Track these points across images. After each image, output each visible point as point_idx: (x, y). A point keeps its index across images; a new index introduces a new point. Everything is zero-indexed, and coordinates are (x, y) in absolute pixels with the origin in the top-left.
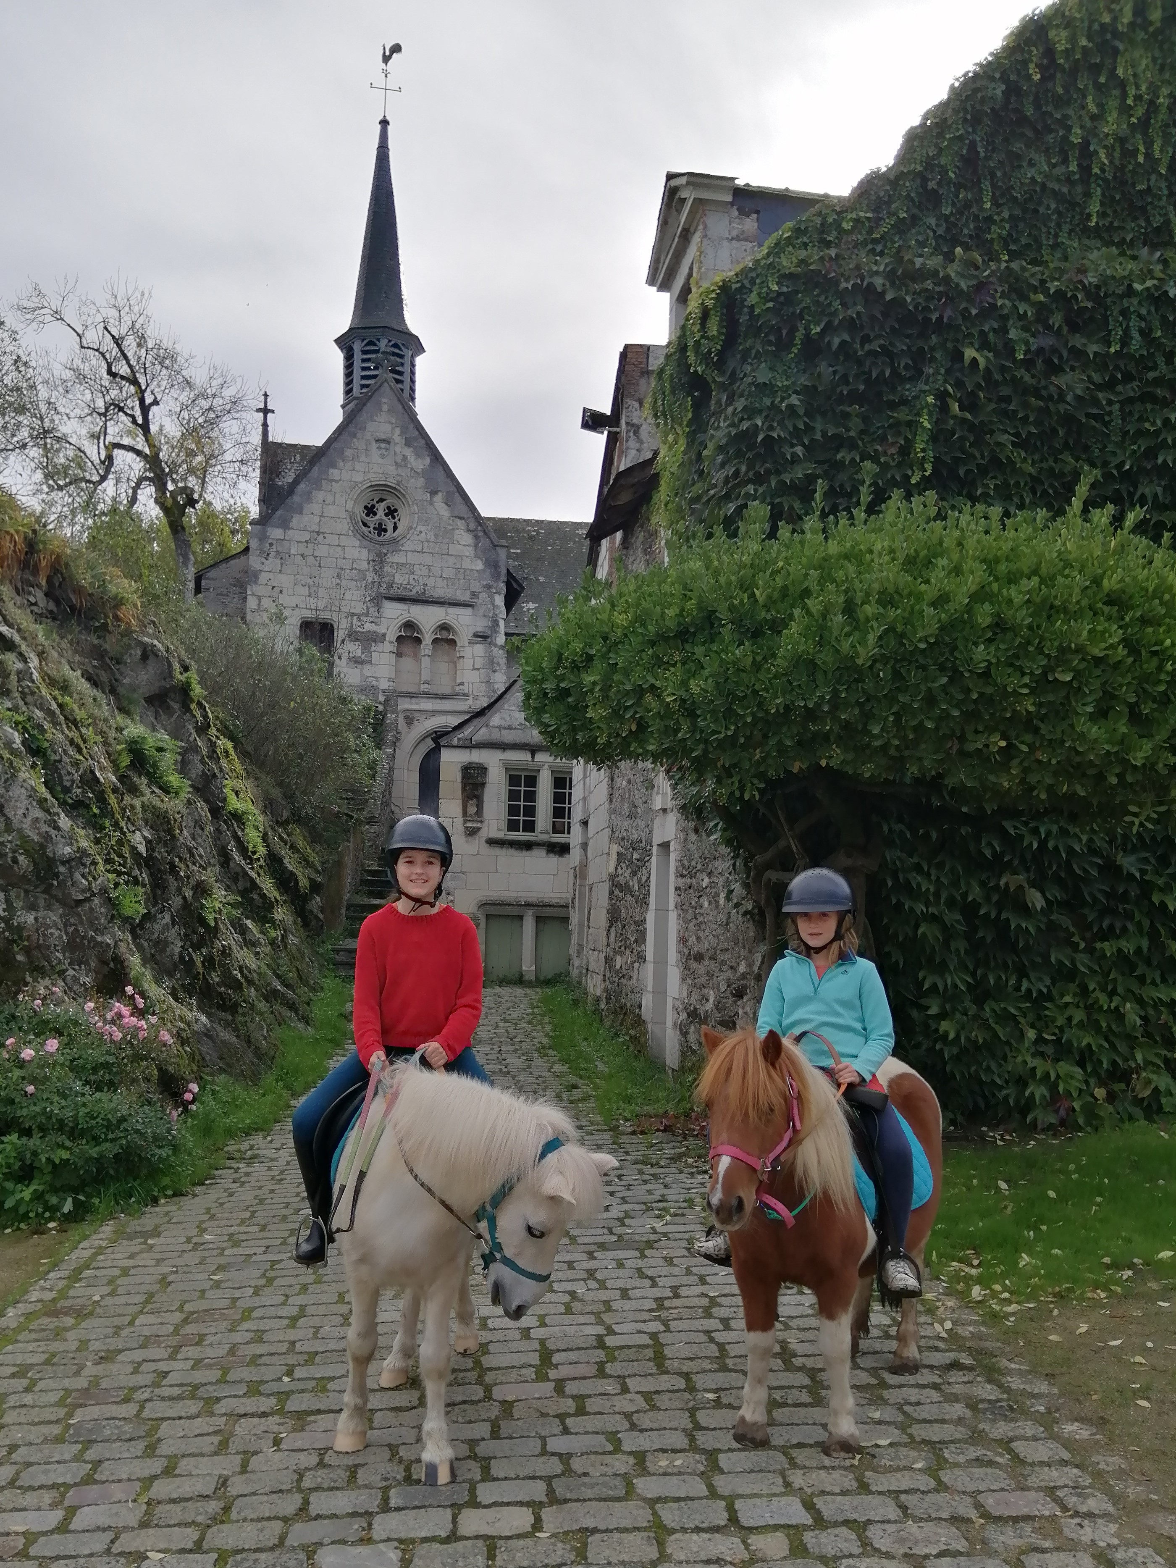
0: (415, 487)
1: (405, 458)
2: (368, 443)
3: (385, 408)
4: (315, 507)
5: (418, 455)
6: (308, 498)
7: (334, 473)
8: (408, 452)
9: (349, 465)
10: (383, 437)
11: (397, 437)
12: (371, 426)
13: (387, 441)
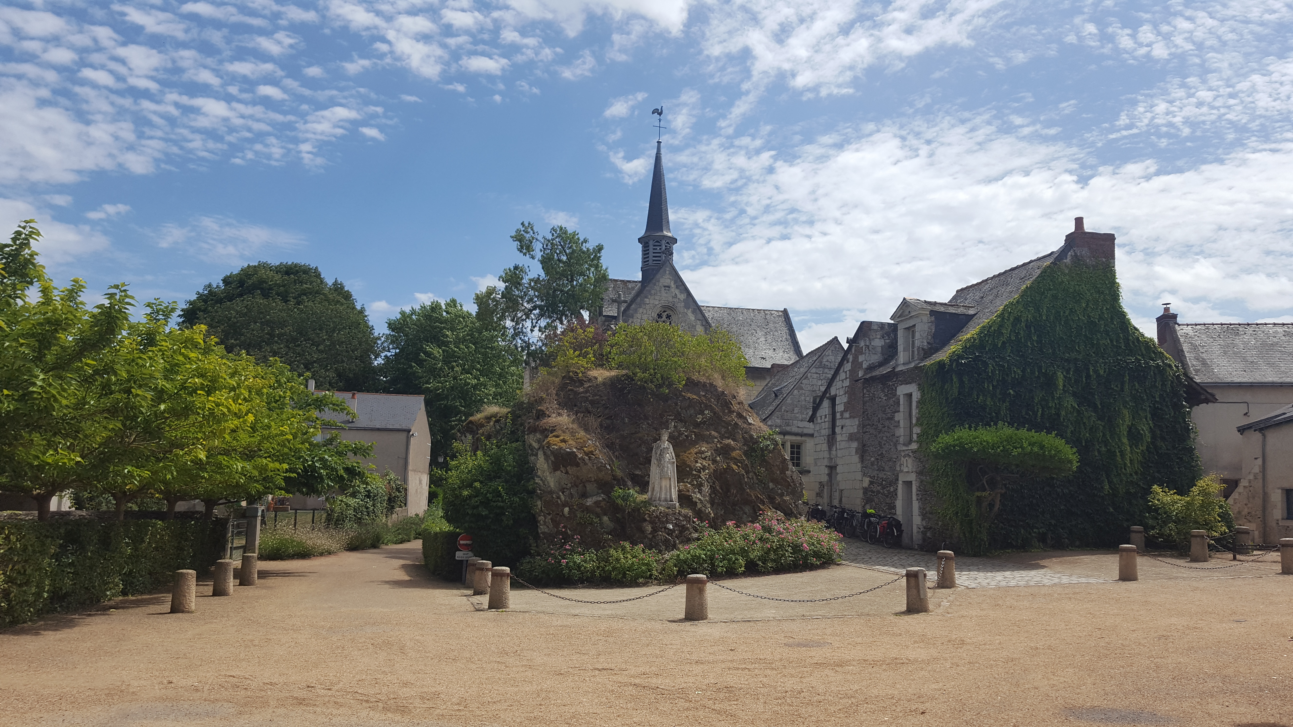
0: (680, 306)
1: (676, 294)
2: (661, 287)
3: (667, 272)
4: (639, 316)
5: (681, 293)
6: (636, 311)
7: (647, 300)
8: (677, 292)
9: (653, 297)
10: (666, 285)
11: (673, 285)
12: (662, 280)
13: (669, 287)
